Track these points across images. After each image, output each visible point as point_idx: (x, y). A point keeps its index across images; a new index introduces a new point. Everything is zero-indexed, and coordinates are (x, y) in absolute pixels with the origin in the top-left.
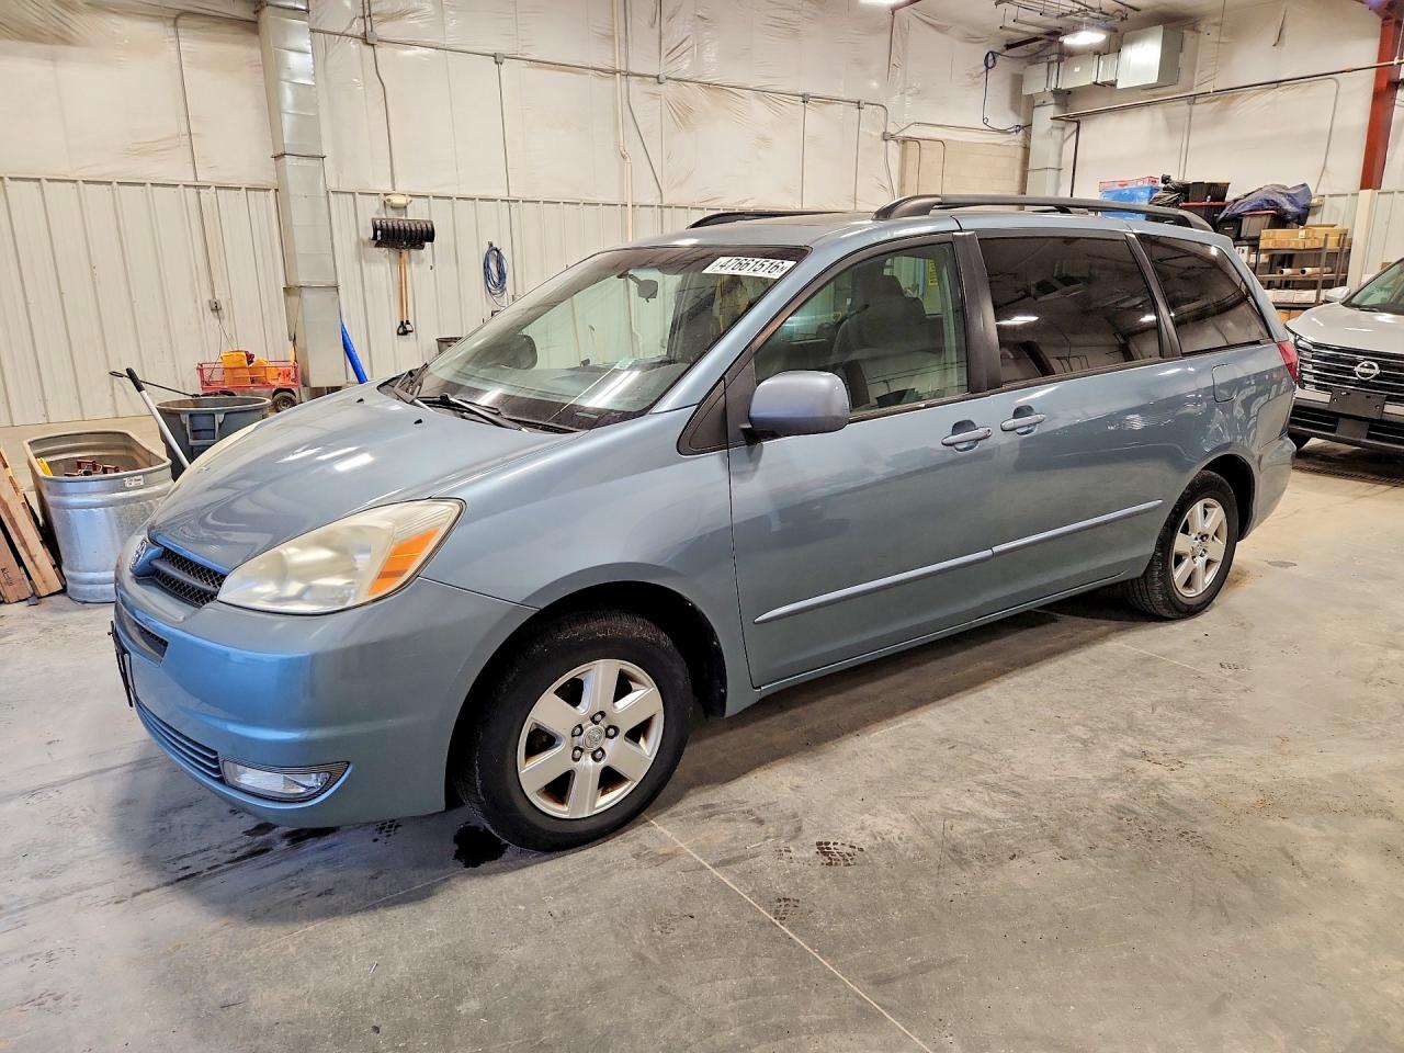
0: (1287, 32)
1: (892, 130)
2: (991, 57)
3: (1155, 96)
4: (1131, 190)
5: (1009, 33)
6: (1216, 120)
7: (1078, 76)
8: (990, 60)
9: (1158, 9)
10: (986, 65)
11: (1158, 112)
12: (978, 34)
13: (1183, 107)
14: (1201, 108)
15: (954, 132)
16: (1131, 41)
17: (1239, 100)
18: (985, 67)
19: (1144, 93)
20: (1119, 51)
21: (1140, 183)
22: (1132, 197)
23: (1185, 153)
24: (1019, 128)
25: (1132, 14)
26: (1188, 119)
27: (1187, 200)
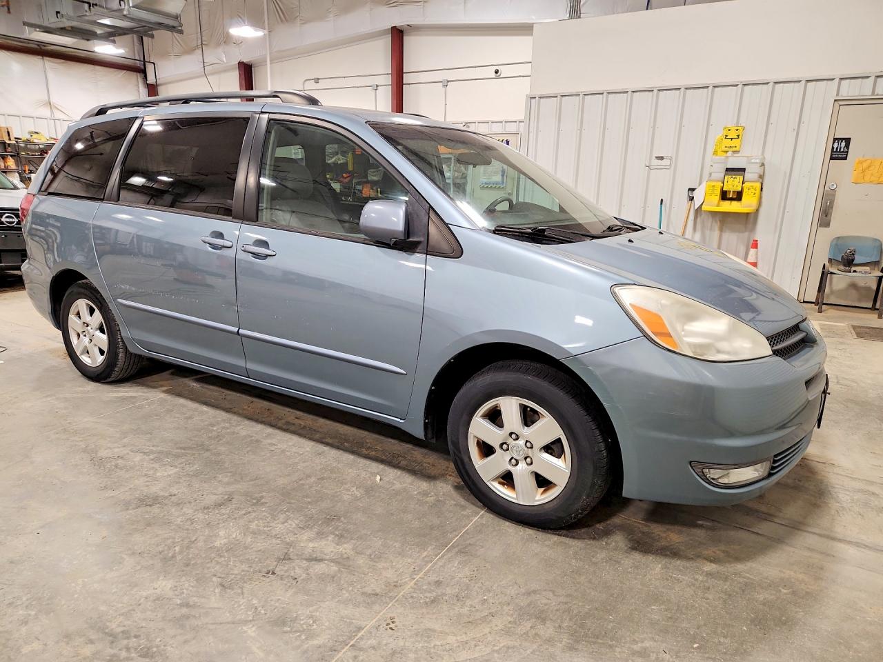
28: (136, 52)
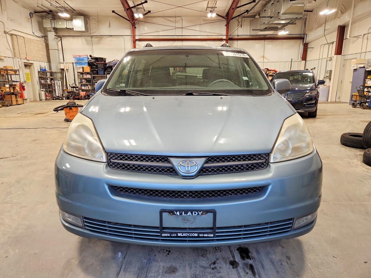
0: (111, 24)
1: (7, 31)
2: (31, 14)
3: (81, 34)
4: (82, 58)
5: (40, 8)
6: (99, 43)
7: (61, 25)
8: (31, 15)
9: (80, 12)
10: (30, 16)
11: (83, 39)
12: (26, 6)
13: (89, 38)
14: (94, 39)
15: (25, 35)
16: (75, 18)
17: (103, 39)
18: (30, 17)
19: (79, 33)
20: (72, 20)
21: (84, 56)
22: (83, 60)
23: (93, 50)
24: (42, 37)
25: (74, 11)
26: (91, 41)
27: (98, 61)
28: (302, 31)
